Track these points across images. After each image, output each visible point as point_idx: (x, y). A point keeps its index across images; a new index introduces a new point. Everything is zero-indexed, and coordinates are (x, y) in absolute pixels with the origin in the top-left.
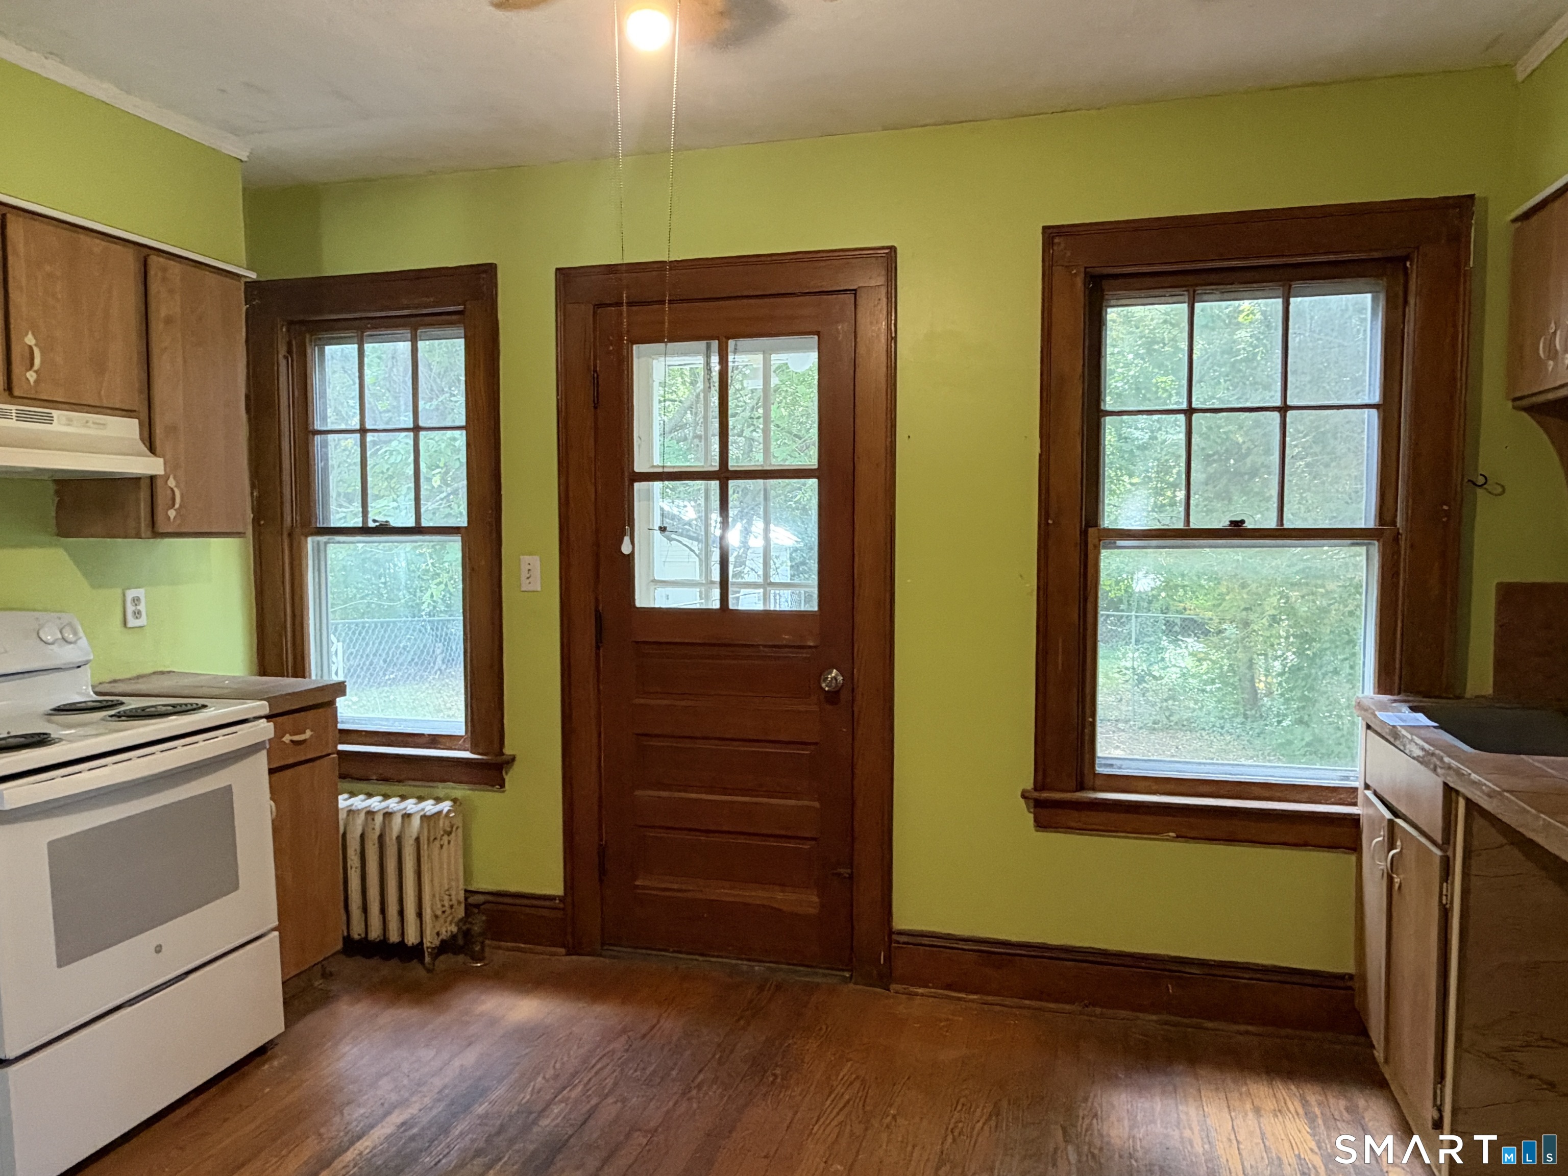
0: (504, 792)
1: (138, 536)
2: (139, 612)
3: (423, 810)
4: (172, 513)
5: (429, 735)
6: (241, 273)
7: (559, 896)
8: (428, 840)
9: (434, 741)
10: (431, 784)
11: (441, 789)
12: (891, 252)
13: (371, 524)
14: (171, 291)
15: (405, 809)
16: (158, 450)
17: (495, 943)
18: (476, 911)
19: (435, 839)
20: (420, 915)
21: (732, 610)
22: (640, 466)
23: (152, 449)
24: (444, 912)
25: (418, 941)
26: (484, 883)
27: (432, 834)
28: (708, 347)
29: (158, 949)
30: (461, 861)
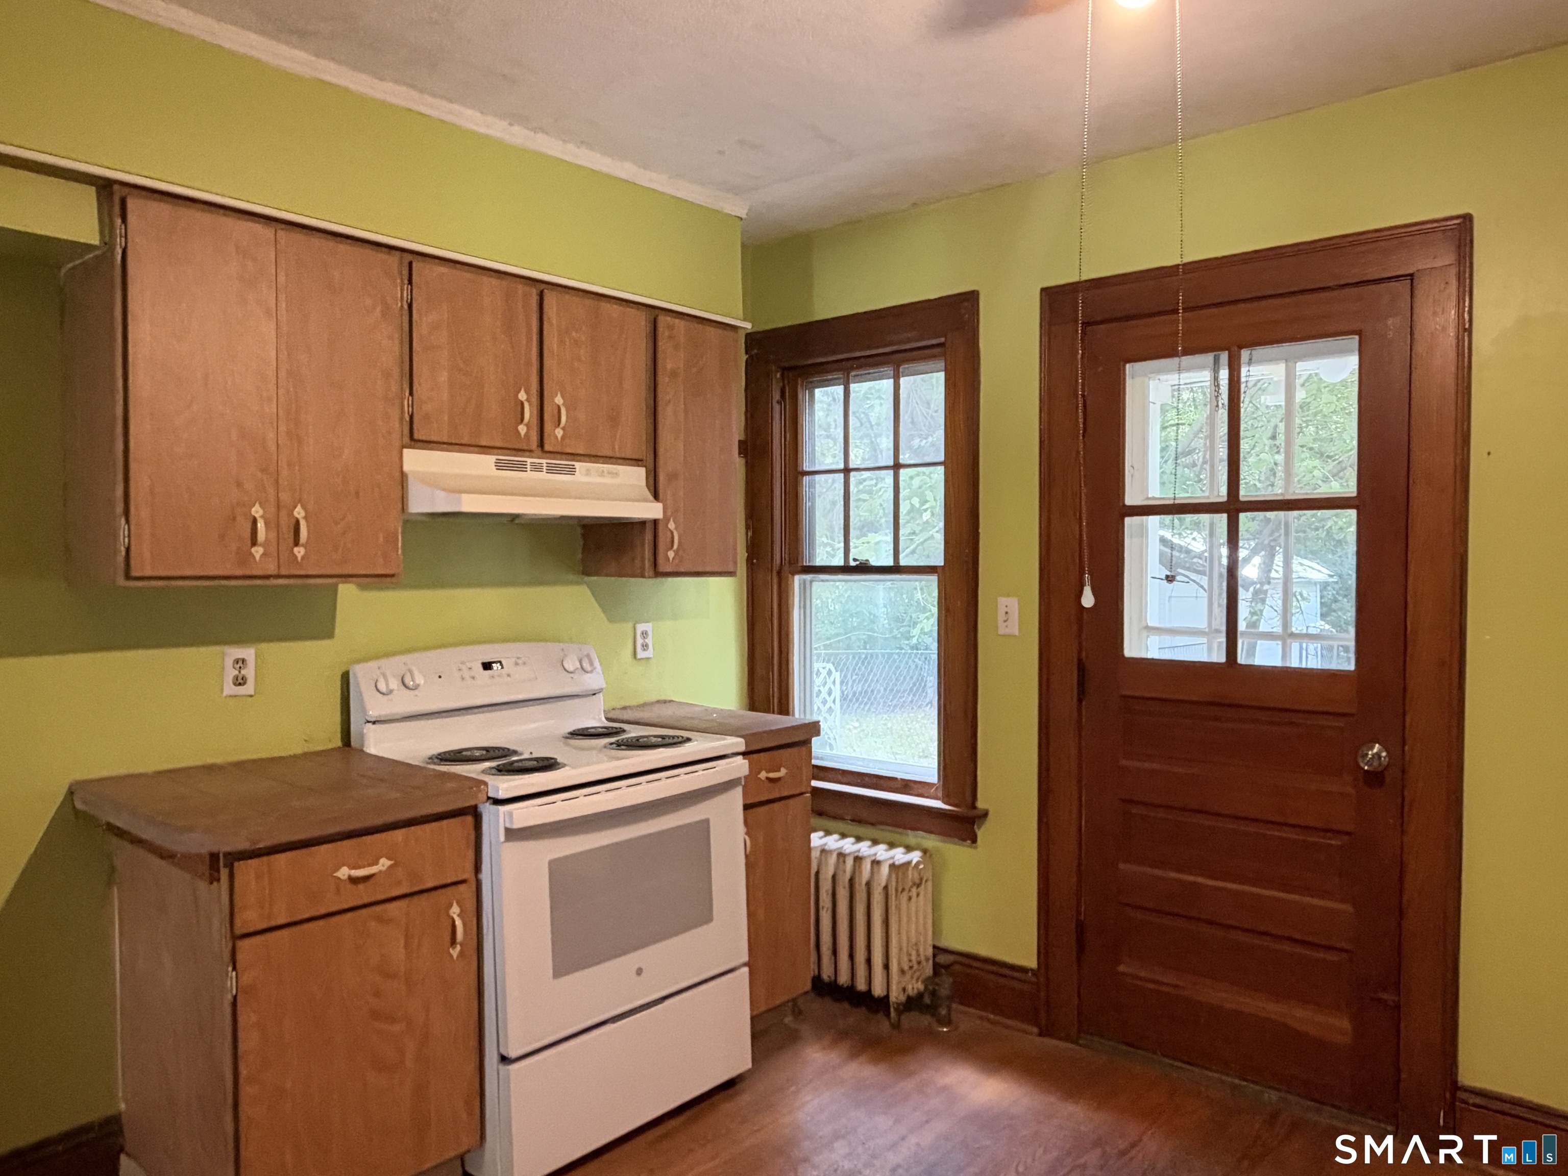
0: (976, 848)
1: (643, 576)
2: (647, 645)
3: (893, 858)
4: (671, 554)
5: (902, 780)
6: (738, 325)
7: (1032, 970)
8: (896, 890)
9: (906, 786)
10: (900, 830)
11: (912, 837)
12: (1464, 222)
13: (852, 564)
14: (676, 347)
15: (875, 854)
16: (661, 496)
17: (962, 1008)
18: (943, 971)
19: (903, 890)
20: (886, 967)
21: (1241, 665)
22: (1131, 498)
23: (656, 496)
24: (911, 967)
25: (885, 993)
26: (954, 941)
27: (900, 884)
28: (1216, 361)
29: (639, 972)
30: (930, 916)
